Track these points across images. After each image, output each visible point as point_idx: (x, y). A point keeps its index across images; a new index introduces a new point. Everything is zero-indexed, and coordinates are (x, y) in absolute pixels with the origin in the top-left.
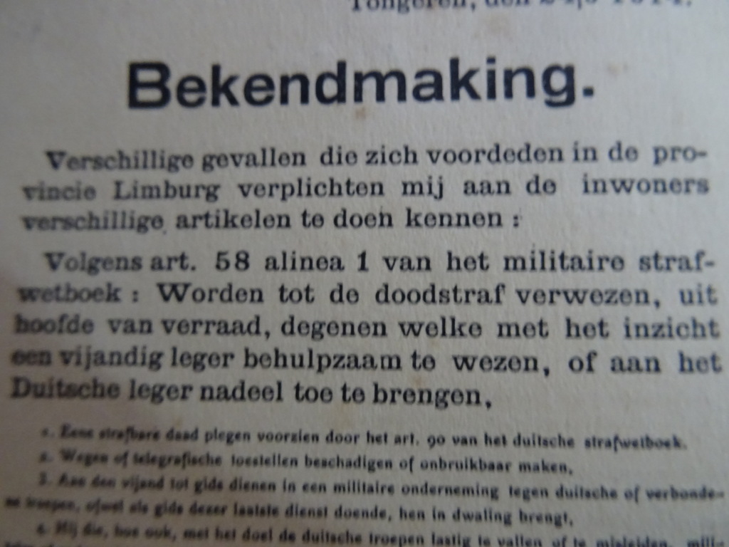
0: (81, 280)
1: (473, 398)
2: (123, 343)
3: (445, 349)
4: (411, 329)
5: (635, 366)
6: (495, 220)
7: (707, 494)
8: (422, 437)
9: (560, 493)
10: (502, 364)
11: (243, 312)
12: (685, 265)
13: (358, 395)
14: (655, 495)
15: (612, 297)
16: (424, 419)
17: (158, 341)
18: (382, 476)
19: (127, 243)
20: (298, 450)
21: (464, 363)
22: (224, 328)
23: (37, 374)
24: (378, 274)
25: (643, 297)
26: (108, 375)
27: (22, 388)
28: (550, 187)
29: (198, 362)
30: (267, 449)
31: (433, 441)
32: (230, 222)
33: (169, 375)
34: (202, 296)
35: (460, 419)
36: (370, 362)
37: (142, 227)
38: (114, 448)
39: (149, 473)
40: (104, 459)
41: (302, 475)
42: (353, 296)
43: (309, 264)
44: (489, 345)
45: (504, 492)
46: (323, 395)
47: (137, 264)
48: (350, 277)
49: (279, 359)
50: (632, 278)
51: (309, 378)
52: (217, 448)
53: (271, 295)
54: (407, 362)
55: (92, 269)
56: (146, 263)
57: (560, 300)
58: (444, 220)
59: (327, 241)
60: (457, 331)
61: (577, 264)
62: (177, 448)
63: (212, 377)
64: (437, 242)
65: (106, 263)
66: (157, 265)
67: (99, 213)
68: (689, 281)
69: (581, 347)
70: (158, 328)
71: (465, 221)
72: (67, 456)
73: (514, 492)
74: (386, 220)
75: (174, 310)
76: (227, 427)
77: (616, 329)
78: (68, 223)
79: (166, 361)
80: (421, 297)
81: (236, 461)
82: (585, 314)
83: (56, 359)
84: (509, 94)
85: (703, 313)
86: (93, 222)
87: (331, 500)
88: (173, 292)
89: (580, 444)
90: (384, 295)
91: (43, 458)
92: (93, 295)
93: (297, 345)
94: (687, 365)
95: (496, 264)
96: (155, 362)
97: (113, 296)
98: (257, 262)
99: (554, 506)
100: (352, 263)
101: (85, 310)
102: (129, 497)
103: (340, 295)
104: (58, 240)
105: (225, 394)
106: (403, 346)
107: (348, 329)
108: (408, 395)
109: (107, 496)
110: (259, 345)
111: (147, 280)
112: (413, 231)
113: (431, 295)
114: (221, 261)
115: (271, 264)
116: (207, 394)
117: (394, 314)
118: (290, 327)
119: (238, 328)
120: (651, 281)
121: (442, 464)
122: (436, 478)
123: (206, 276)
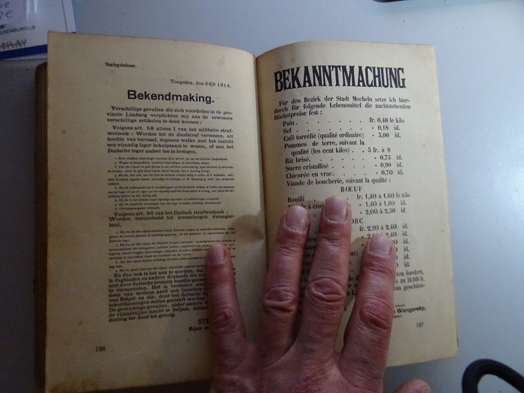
0: (121, 131)
1: (194, 152)
2: (130, 143)
3: (189, 144)
4: (183, 141)
5: (220, 147)
6: (197, 123)
7: (231, 167)
8: (185, 158)
9: (208, 167)
10: (198, 147)
11: (153, 137)
12: (228, 131)
13: (174, 152)
14: (223, 167)
15: (216, 136)
16: (186, 156)
17: (137, 142)
18: (178, 165)
19: (129, 124)
20: (164, 161)
21: (192, 146)
22: (149, 140)
23: (113, 148)
24: (177, 131)
25: (221, 136)
26: (127, 148)
27: (110, 151)
28: (207, 117)
29: (145, 146)
30: (158, 161)
31: (187, 159)
32: (149, 121)
33: (139, 148)
34: (145, 134)
35: (191, 156)
36: (176, 146)
37: (132, 122)
38: (129, 161)
39: (136, 165)
40: (128, 163)
41: (165, 165)
42: (173, 135)
43: (165, 129)
44: (196, 143)
45: (199, 167)
46: (168, 152)
47: (132, 128)
48: (172, 131)
49: (160, 146)
50: (219, 133)
51: (165, 149)
52: (149, 161)
53: (158, 134)
54: (182, 146)
55: (123, 129)
56: (134, 128)
57: (208, 136)
58: (188, 122)
59: (168, 125)
60: (191, 141)
61: (211, 130)
62: (142, 161)
63: (148, 149)
64: (187, 126)
65: (126, 128)
66: (136, 128)
67: (123, 118)
68: (229, 134)
69: (211, 144)
70: (137, 140)
71: (192, 122)
72: (120, 163)
73: (200, 167)
74: (178, 122)
75: (139, 136)
76: (150, 157)
77: (217, 141)
78: (117, 120)
79: (139, 146)
80: (185, 135)
81: (153, 163)
82: (212, 139)
83: (117, 145)
84: (200, 101)
85: (231, 139)
86: (122, 120)
87: (170, 169)
88: (139, 134)
89: (211, 159)
90: (178, 135)
91: (115, 163)
92: (123, 134)
93: (163, 143)
94: (228, 147)
95: (197, 130)
96: (136, 146)
97: (127, 134)
98: (155, 128)
99: (207, 169)
100: (172, 129)
101: (122, 136)
102: (133, 169)
103: (170, 135)
104: (115, 123)
105: (150, 151)
106: (182, 143)
107: (172, 140)
108: (183, 152)
109: (129, 169)
110: (156, 143)
111: (134, 131)
112: (183, 124)
113: (186, 135)
114: (148, 128)
115: (158, 129)
116: (147, 151)
117: (180, 138)
118: (161, 140)
119: (152, 140)
120: (223, 134)
121: (188, 163)
122: (187, 165)
123: (145, 131)
